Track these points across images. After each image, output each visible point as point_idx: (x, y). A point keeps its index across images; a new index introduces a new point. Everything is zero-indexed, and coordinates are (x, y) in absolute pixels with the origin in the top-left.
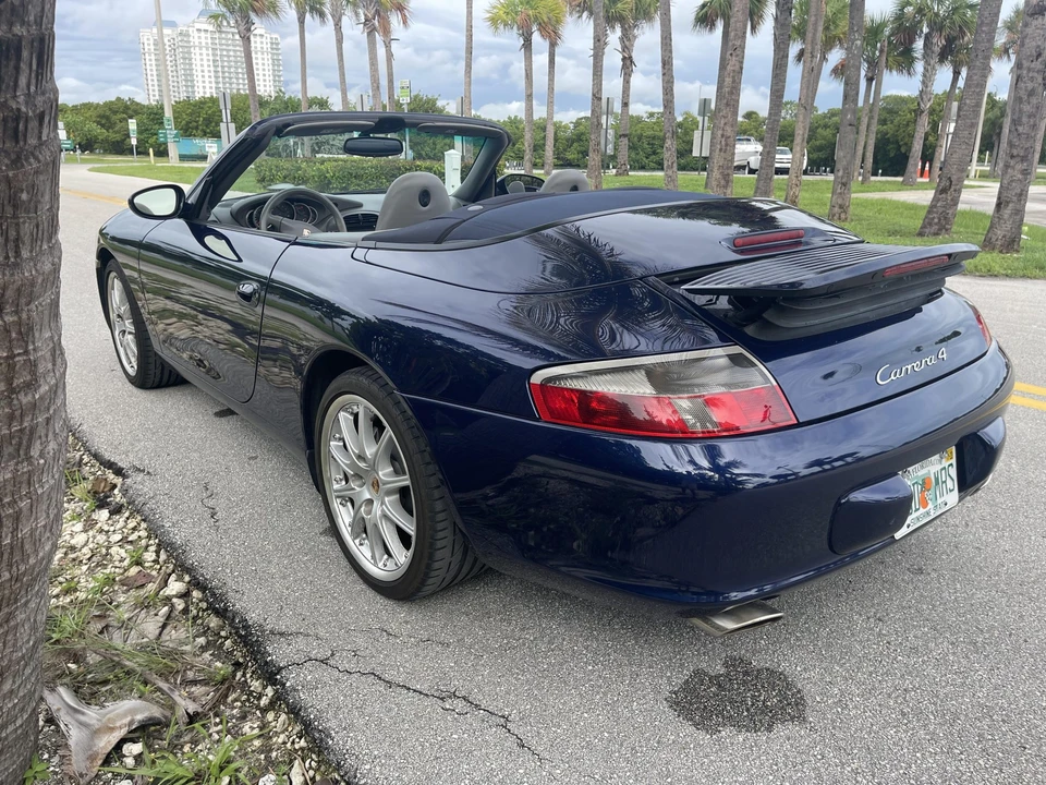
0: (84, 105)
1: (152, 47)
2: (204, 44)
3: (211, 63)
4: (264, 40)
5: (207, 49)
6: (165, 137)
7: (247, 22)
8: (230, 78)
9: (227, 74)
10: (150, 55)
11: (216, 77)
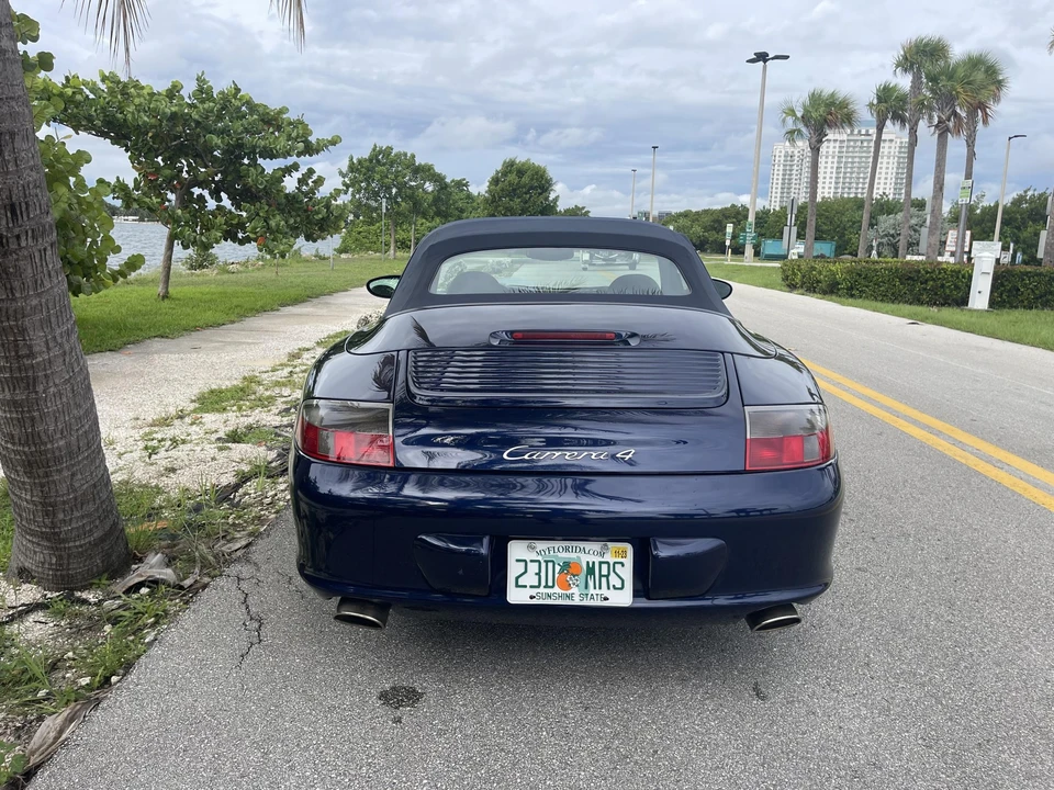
0: (705, 211)
1: (782, 159)
2: (831, 153)
3: (834, 170)
4: (893, 144)
5: (833, 157)
6: (745, 239)
7: (820, 134)
8: (850, 183)
9: (848, 180)
10: (779, 166)
11: (836, 183)
